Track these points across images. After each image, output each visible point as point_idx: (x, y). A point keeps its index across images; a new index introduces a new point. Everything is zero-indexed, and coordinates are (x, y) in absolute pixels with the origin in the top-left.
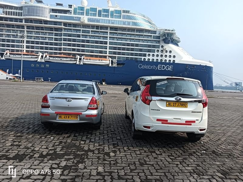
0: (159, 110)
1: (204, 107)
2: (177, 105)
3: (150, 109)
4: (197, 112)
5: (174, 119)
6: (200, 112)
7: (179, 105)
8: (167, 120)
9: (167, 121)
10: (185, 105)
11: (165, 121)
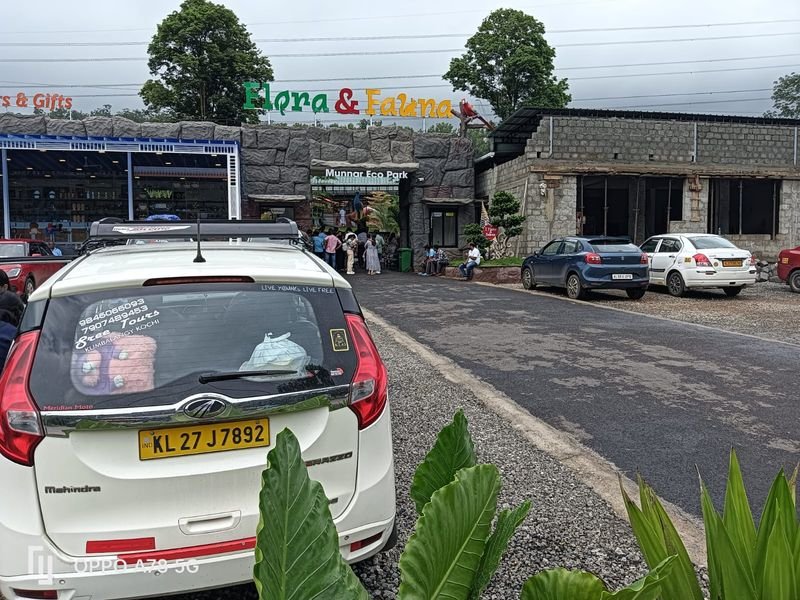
0: (97, 489)
1: (361, 426)
2: (206, 438)
3: (42, 490)
4: (326, 460)
5: (191, 523)
6: (340, 457)
7: (220, 437)
8: (152, 540)
9: (149, 542)
10: (255, 433)
11: (136, 549)
